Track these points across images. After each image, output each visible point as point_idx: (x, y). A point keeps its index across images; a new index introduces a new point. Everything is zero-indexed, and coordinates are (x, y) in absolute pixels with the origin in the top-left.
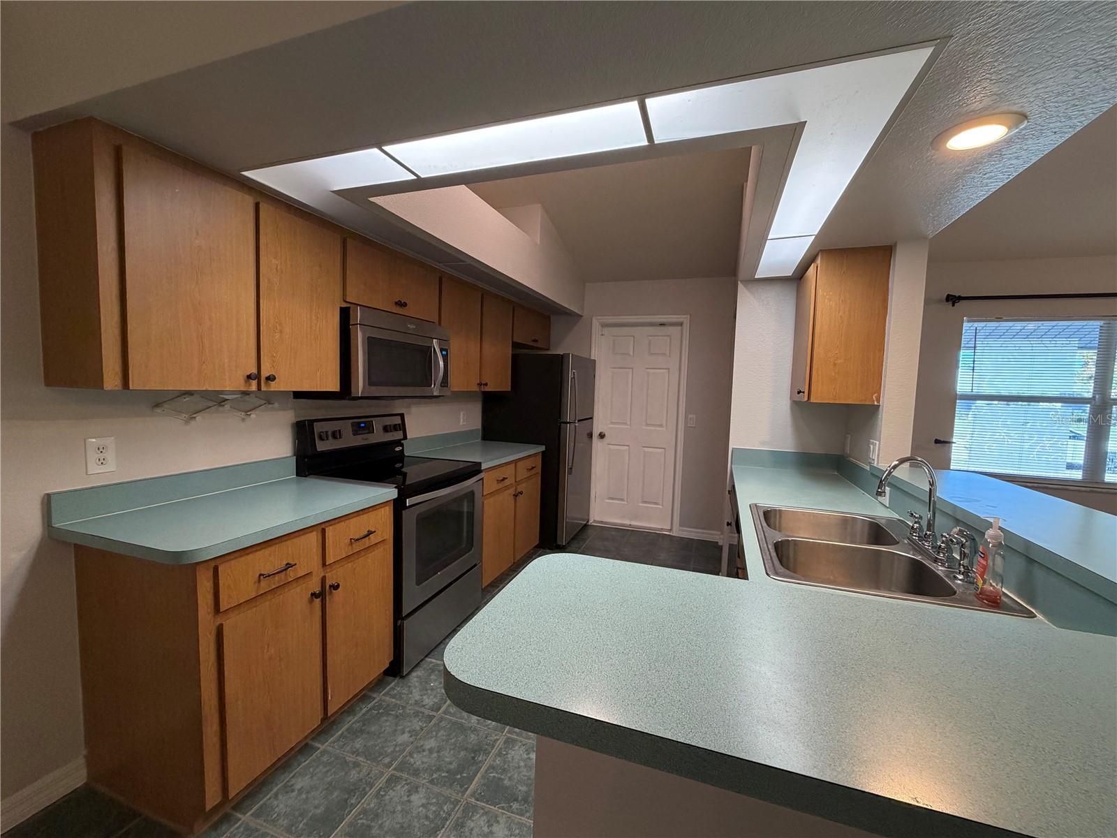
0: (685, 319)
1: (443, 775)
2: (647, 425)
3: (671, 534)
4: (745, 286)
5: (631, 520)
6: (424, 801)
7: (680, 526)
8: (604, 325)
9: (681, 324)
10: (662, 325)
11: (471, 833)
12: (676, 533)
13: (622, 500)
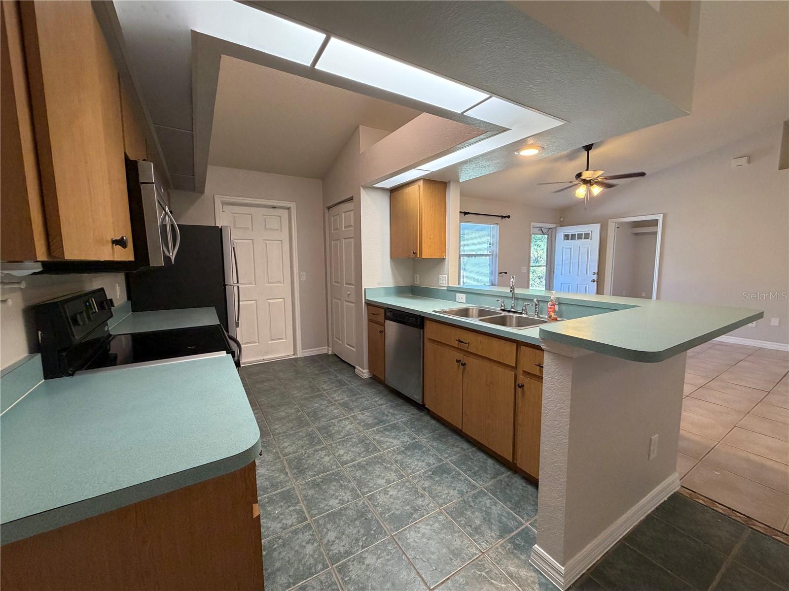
0: (293, 205)
1: (364, 539)
2: (269, 282)
3: (296, 357)
4: (364, 190)
5: (264, 355)
6: (375, 557)
7: (302, 349)
8: (224, 204)
9: (289, 209)
10: (274, 207)
11: (416, 543)
12: (300, 354)
13: (255, 342)
